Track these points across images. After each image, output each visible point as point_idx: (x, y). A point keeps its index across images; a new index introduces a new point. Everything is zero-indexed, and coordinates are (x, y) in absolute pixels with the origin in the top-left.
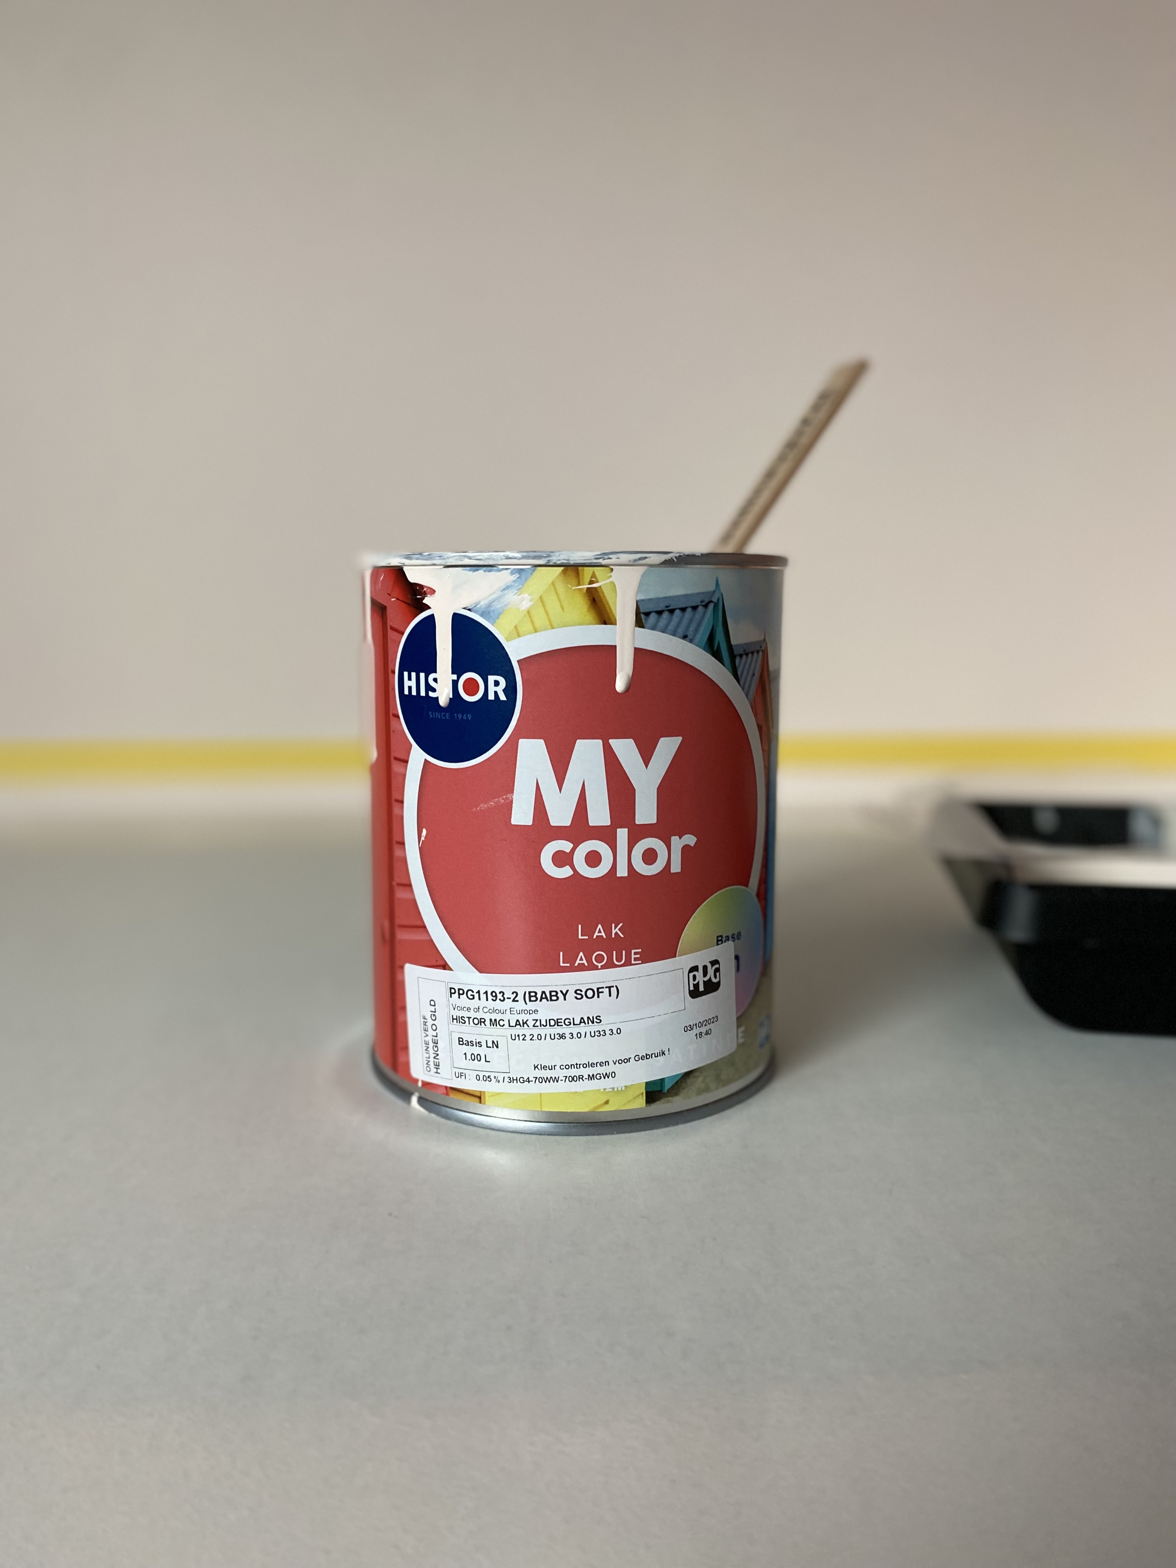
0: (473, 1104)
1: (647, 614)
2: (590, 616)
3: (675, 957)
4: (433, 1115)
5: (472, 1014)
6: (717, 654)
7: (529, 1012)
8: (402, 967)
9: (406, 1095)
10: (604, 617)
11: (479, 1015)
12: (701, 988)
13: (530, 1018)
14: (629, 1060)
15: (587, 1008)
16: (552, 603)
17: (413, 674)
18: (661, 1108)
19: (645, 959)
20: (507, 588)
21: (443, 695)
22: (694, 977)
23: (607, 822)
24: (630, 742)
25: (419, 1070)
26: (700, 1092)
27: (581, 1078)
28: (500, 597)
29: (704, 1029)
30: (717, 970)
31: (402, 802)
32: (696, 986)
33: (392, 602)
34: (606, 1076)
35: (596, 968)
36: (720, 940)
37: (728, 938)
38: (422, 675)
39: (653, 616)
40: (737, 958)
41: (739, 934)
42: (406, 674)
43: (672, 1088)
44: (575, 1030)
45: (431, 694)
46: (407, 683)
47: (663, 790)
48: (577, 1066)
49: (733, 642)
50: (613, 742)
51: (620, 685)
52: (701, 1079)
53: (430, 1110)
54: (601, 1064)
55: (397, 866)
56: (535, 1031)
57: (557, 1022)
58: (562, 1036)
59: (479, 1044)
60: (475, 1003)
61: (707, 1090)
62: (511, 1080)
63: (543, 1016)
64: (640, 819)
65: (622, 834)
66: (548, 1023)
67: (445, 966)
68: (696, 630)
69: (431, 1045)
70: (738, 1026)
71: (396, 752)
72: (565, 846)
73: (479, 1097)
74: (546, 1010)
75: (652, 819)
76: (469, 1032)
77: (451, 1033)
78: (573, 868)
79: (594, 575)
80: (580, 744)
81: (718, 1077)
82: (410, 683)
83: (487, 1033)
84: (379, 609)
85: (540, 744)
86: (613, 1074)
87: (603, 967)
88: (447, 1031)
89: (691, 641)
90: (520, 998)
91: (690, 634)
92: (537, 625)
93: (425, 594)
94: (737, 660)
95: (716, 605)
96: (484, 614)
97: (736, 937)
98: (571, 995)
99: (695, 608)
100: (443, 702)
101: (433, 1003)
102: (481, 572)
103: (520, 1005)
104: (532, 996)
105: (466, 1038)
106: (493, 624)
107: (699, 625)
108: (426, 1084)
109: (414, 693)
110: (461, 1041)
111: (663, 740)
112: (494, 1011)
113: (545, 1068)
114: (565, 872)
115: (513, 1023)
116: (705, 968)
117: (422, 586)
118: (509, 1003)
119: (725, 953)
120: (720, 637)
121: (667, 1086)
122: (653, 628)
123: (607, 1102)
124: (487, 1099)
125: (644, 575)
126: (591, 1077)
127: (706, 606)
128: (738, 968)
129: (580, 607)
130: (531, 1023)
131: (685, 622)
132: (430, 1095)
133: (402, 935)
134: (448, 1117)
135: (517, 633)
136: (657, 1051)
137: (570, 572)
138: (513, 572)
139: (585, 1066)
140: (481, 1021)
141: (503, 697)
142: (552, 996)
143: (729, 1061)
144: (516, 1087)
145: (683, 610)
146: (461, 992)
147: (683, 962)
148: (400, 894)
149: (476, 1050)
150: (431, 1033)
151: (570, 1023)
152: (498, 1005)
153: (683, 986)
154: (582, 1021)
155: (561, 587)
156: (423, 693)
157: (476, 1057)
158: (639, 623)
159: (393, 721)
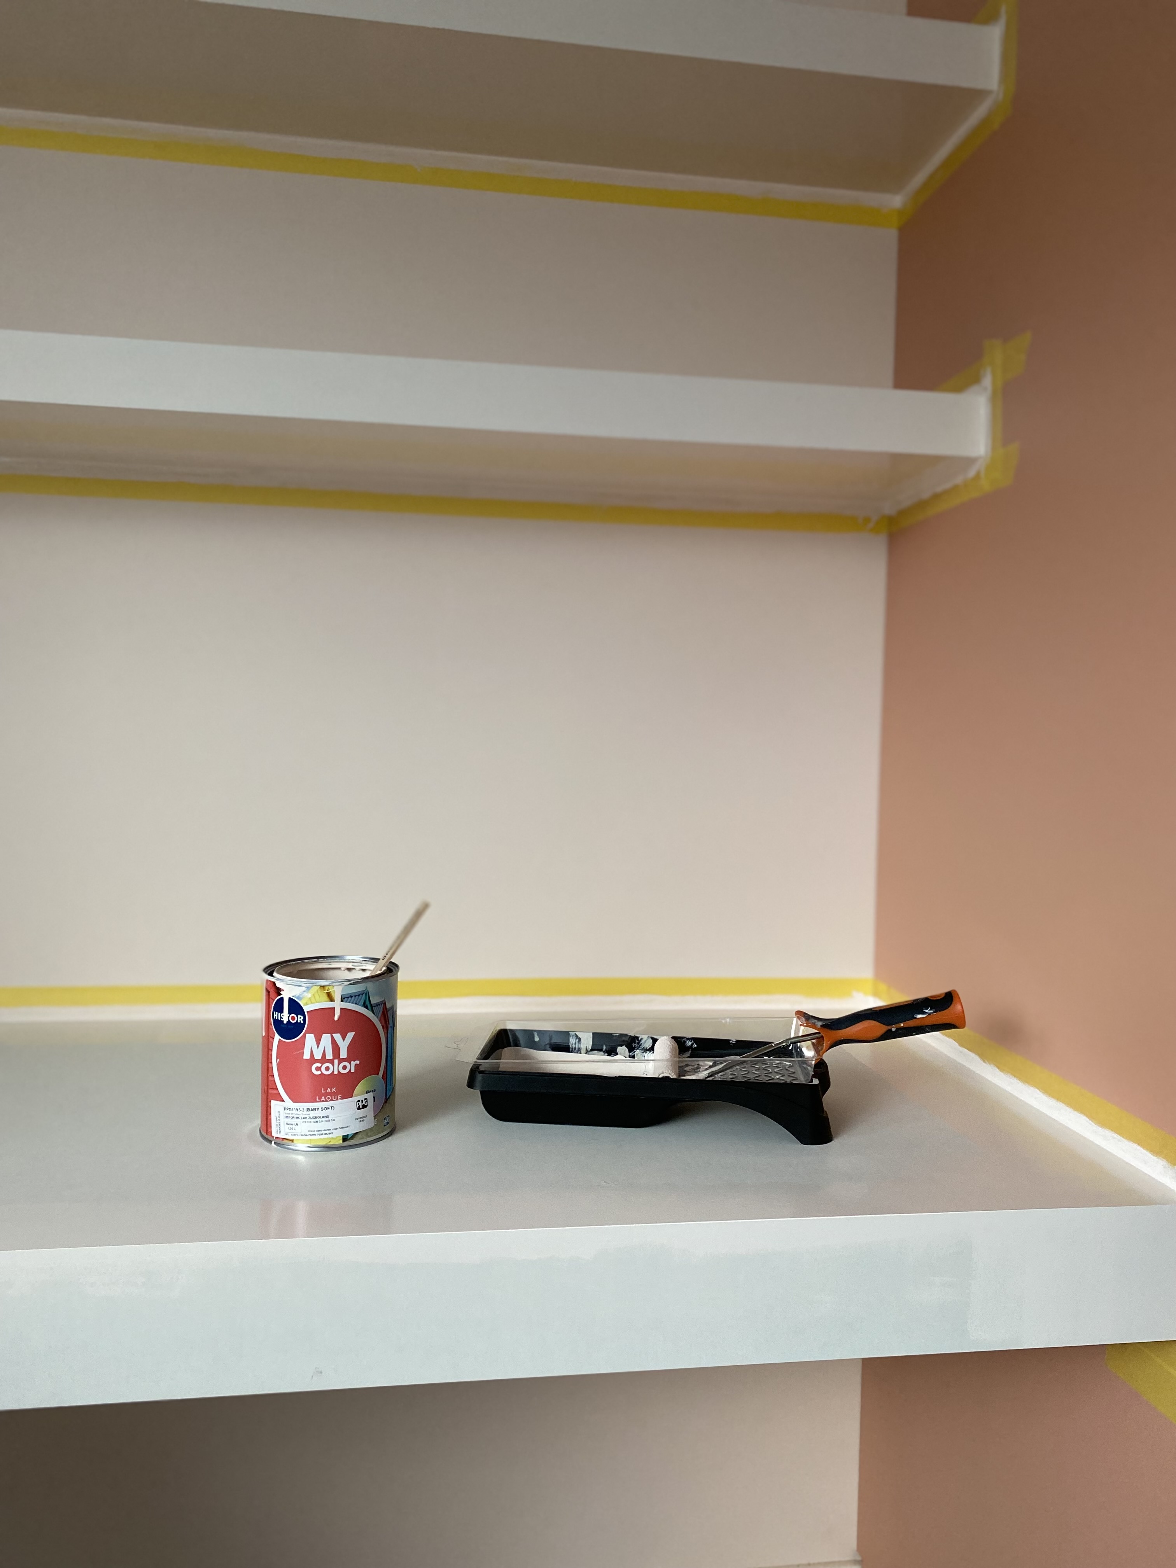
0: (290, 1142)
1: (344, 998)
2: (327, 999)
3: (352, 1097)
4: (278, 1147)
5: (291, 1115)
6: (367, 1007)
7: (308, 1114)
8: (270, 1101)
9: (270, 1142)
10: (331, 998)
11: (293, 1116)
12: (361, 1107)
13: (308, 1116)
14: (337, 1129)
15: (325, 1113)
16: (317, 997)
17: (277, 1013)
18: (347, 1143)
19: (343, 1098)
20: (304, 991)
21: (285, 1020)
22: (359, 1104)
23: (331, 1058)
24: (339, 1035)
25: (275, 1134)
26: (360, 1139)
27: (322, 1134)
28: (302, 994)
29: (361, 1120)
30: (367, 1101)
31: (272, 1050)
32: (359, 1106)
33: (272, 990)
34: (330, 1134)
35: (327, 1101)
36: (368, 1092)
37: (370, 1092)
38: (279, 1013)
39: (346, 999)
40: (374, 1097)
41: (375, 1090)
42: (275, 1012)
43: (351, 1138)
44: (321, 1120)
45: (282, 1019)
46: (275, 1015)
47: (349, 1048)
48: (321, 1131)
49: (372, 1003)
50: (334, 1035)
51: (336, 1018)
52: (360, 1135)
53: (277, 1146)
54: (329, 1130)
55: (270, 1069)
56: (309, 1120)
57: (315, 1118)
58: (317, 1122)
59: (292, 1124)
60: (292, 1112)
61: (363, 1138)
62: (302, 1135)
63: (311, 1116)
64: (341, 1057)
65: (336, 1061)
66: (313, 1118)
67: (283, 1101)
68: (359, 1002)
69: (278, 1125)
70: (375, 1119)
71: (271, 1035)
72: (319, 1065)
73: (292, 1141)
74: (312, 1114)
75: (346, 1057)
76: (290, 1121)
77: (284, 1122)
78: (321, 1072)
79: (328, 988)
80: (324, 1035)
81: (367, 1134)
82: (276, 1015)
83: (295, 1121)
84: (268, 992)
85: (312, 1035)
86: (332, 1133)
87: (330, 1101)
88: (283, 1121)
89: (358, 1005)
90: (305, 1110)
91: (358, 1003)
92: (313, 1002)
93: (281, 991)
94: (374, 1008)
95: (366, 994)
96: (298, 998)
97: (374, 1091)
98: (320, 1109)
99: (359, 995)
100: (285, 1022)
101: (279, 1112)
102: (297, 987)
103: (305, 1112)
104: (308, 1110)
105: (289, 1123)
106: (300, 1001)
107: (361, 999)
108: (276, 1138)
109: (277, 1018)
110: (287, 1124)
111: (349, 1034)
112: (297, 1114)
113: (312, 1131)
114: (319, 1073)
115: (303, 1118)
116: (362, 1101)
117: (280, 989)
118: (301, 1112)
119: (370, 1096)
120: (367, 1002)
121: (349, 1137)
122: (346, 1002)
123: (330, 1142)
124: (295, 1142)
125: (343, 988)
126: (326, 1134)
127: (362, 994)
128: (374, 1101)
129: (325, 997)
130: (308, 1118)
131: (356, 999)
132: (278, 1141)
133: (270, 1091)
134: (283, 1148)
135: (306, 1004)
136: (346, 1126)
137: (322, 987)
138: (306, 987)
139: (324, 1130)
140: (293, 1118)
141: (302, 1022)
142: (315, 1109)
143: (371, 1129)
144: (304, 1137)
145: (355, 996)
146: (288, 1109)
147: (355, 1099)
148: (270, 1078)
149: (291, 1126)
150: (278, 1121)
151: (320, 1117)
152: (298, 1112)
153: (354, 1106)
154: (323, 1117)
155: (319, 991)
156: (279, 1019)
157: (291, 1129)
158: (342, 1001)
159: (270, 1025)
